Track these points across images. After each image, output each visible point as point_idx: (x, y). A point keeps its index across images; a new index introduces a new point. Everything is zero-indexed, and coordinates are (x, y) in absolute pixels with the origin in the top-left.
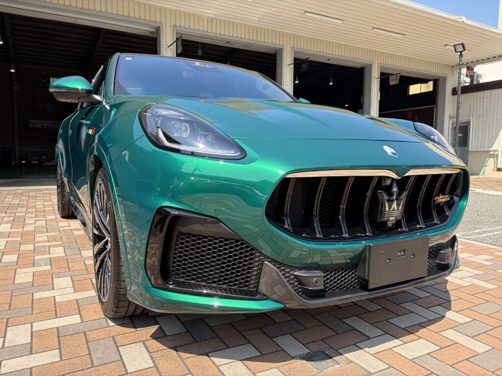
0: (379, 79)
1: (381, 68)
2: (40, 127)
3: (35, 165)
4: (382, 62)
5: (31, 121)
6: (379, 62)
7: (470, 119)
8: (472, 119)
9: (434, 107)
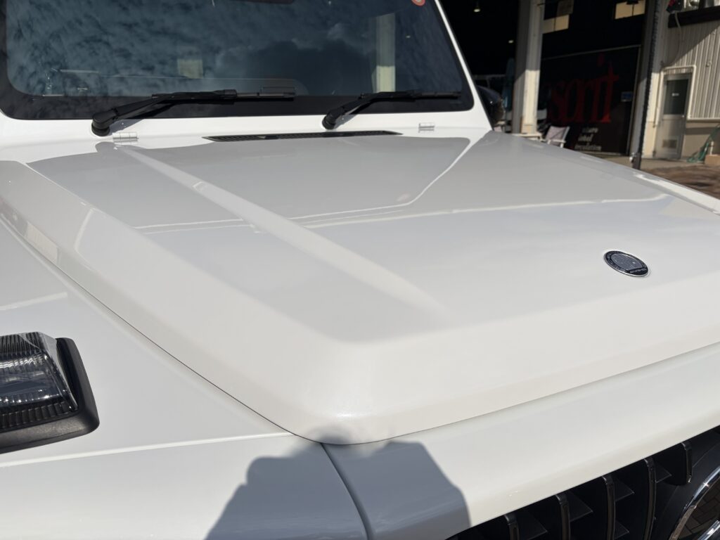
0: (543, 6)
7: (692, 68)
8: (695, 66)
9: (638, 48)
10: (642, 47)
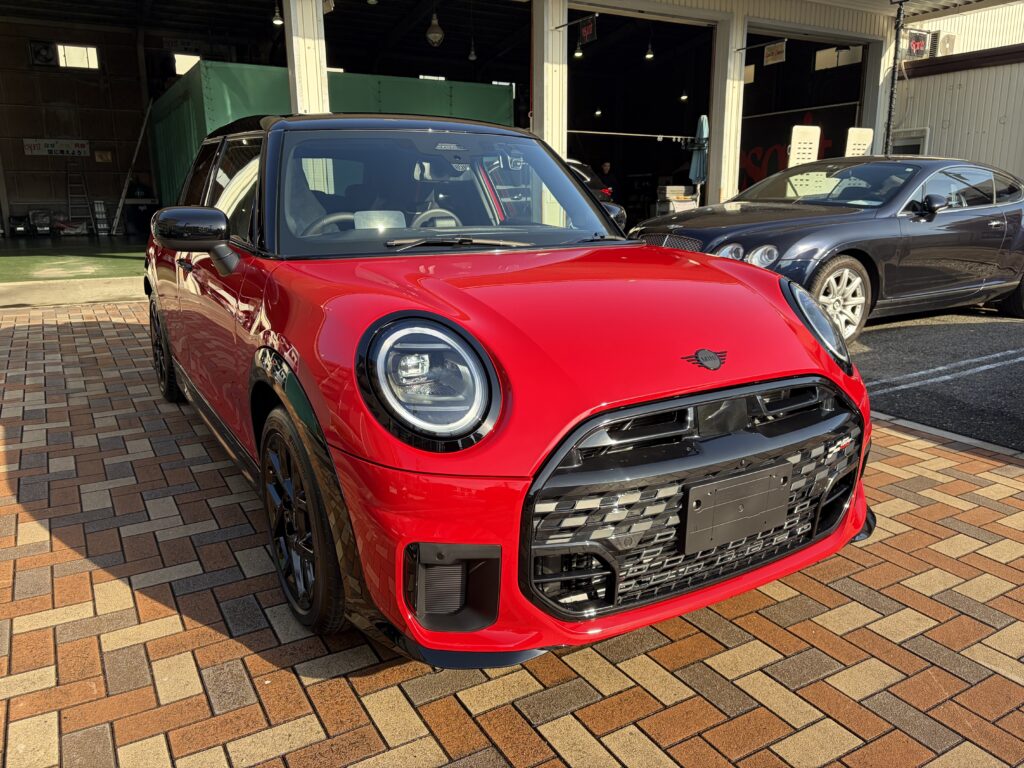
0: (744, 52)
1: (749, 26)
2: (46, 153)
3: (45, 235)
4: (751, 14)
5: (27, 142)
6: (746, 13)
7: (924, 131)
8: (928, 130)
9: (856, 105)
10: (860, 105)
